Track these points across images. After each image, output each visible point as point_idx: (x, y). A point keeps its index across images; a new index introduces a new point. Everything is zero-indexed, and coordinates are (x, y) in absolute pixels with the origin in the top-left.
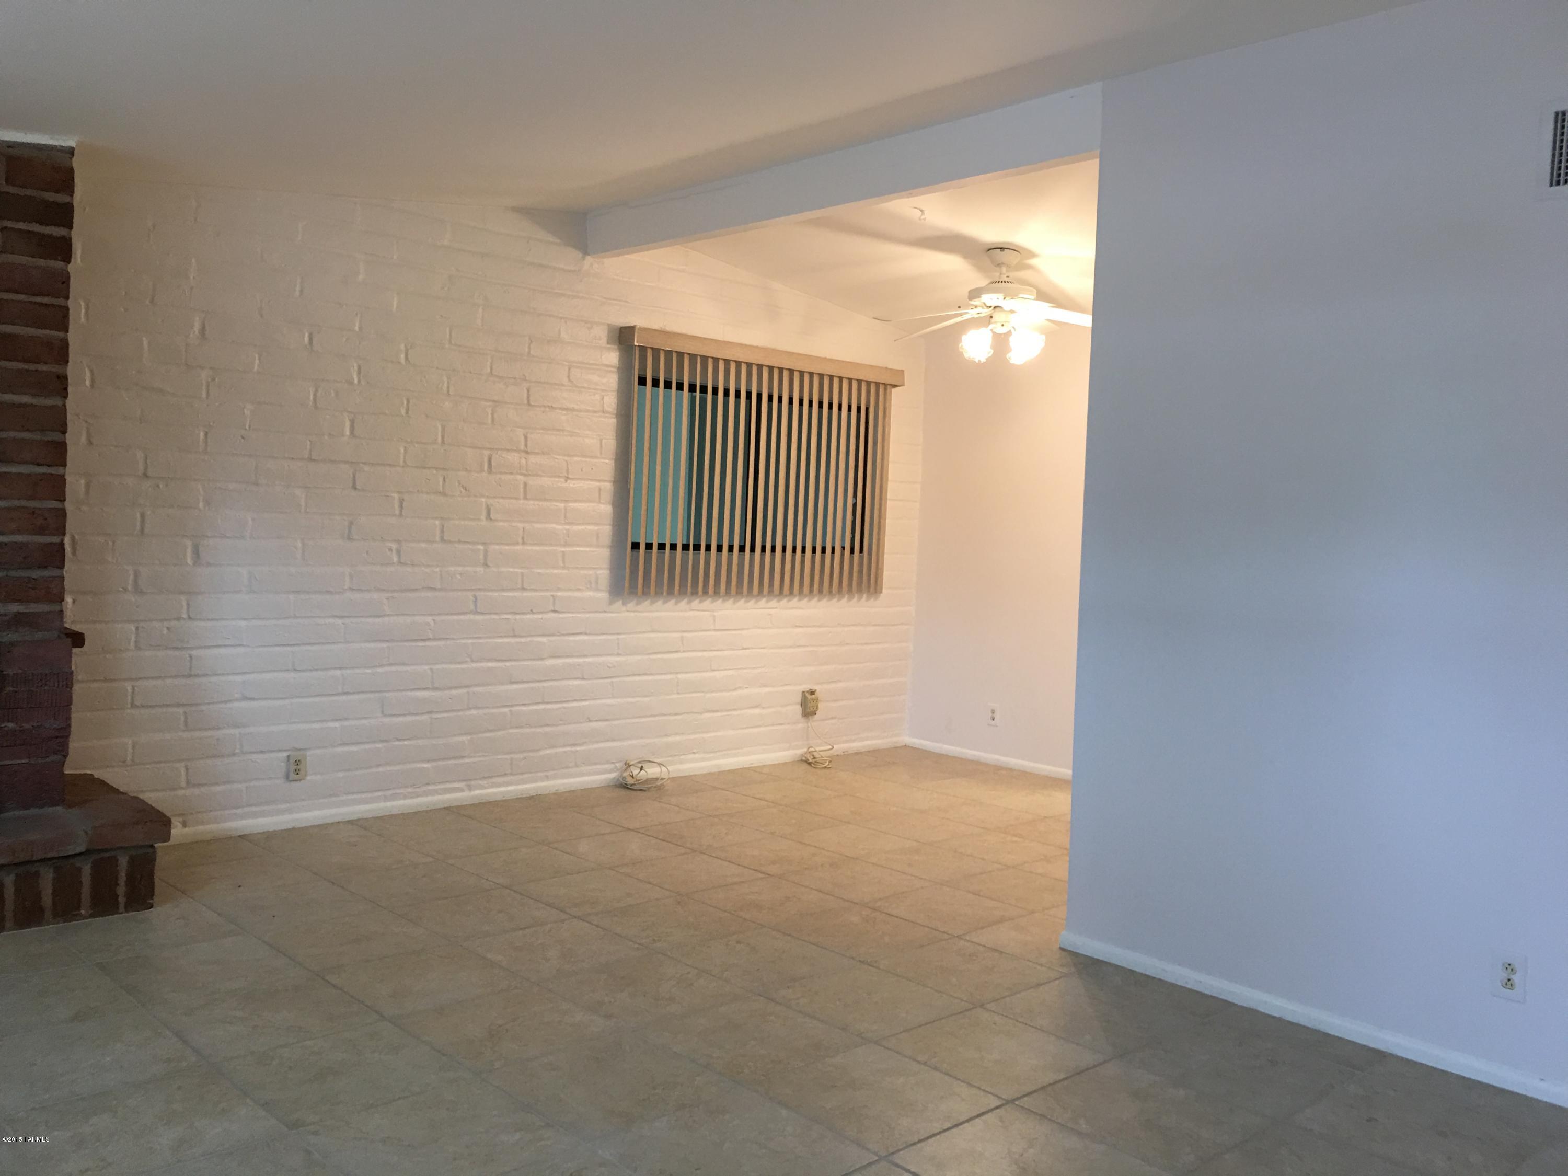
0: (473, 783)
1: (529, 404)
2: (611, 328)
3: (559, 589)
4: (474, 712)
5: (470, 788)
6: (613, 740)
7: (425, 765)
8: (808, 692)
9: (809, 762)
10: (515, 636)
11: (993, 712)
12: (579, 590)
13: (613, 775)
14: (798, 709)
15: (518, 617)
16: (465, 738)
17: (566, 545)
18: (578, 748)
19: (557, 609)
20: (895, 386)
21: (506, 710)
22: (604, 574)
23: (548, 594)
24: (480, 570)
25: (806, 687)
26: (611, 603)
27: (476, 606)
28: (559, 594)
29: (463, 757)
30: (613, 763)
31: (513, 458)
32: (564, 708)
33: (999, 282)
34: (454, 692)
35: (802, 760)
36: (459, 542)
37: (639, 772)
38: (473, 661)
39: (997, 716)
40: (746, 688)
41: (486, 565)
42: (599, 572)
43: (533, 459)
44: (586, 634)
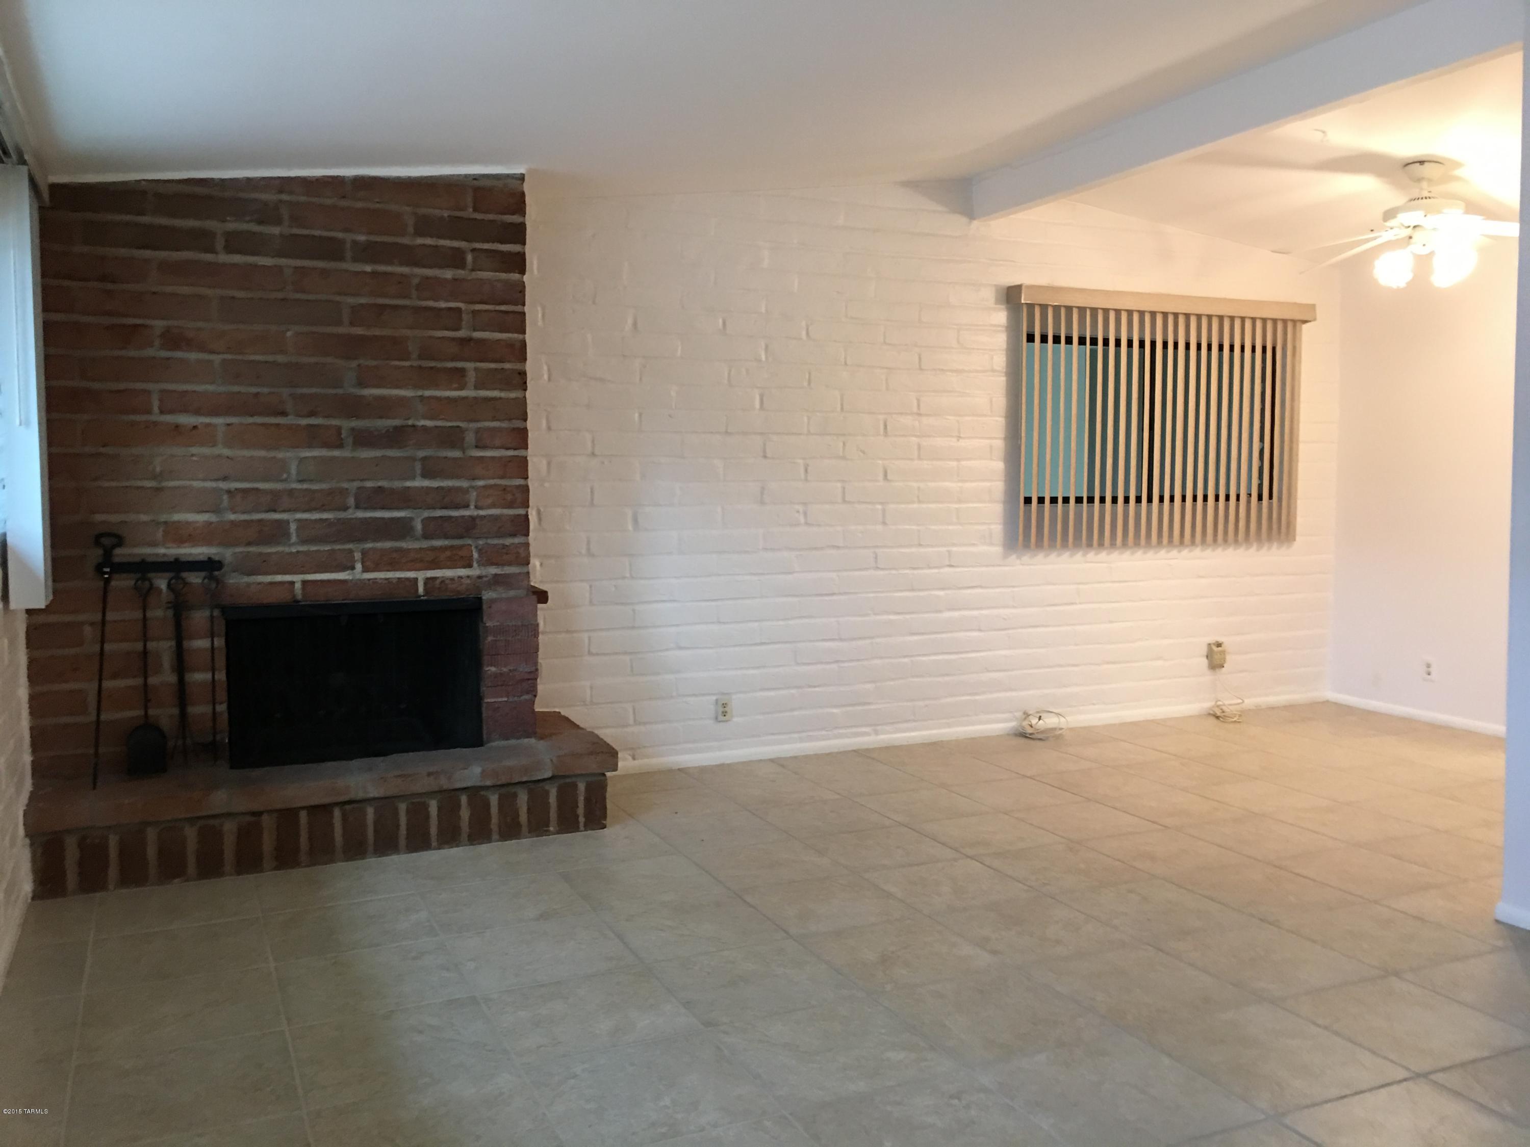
0: (879, 728)
1: (921, 369)
2: (998, 289)
3: (954, 545)
4: (878, 662)
5: (877, 733)
6: (1012, 690)
7: (835, 711)
8: (1214, 644)
9: (1217, 716)
10: (913, 590)
11: (1429, 666)
12: (974, 545)
13: (1013, 724)
14: (1205, 661)
15: (916, 572)
16: (869, 686)
17: (960, 501)
18: (977, 697)
19: (953, 564)
20: (1305, 322)
21: (906, 660)
22: (997, 529)
23: (944, 549)
24: (880, 528)
25: (1212, 639)
26: (1005, 556)
27: (876, 562)
28: (955, 549)
29: (869, 704)
30: (1011, 712)
31: (907, 420)
32: (963, 658)
33: (1418, 199)
34: (860, 643)
35: (1210, 714)
36: (859, 502)
37: (1038, 722)
38: (875, 614)
39: (1433, 669)
40: (1147, 640)
41: (884, 523)
42: (993, 527)
43: (925, 420)
44: (981, 587)
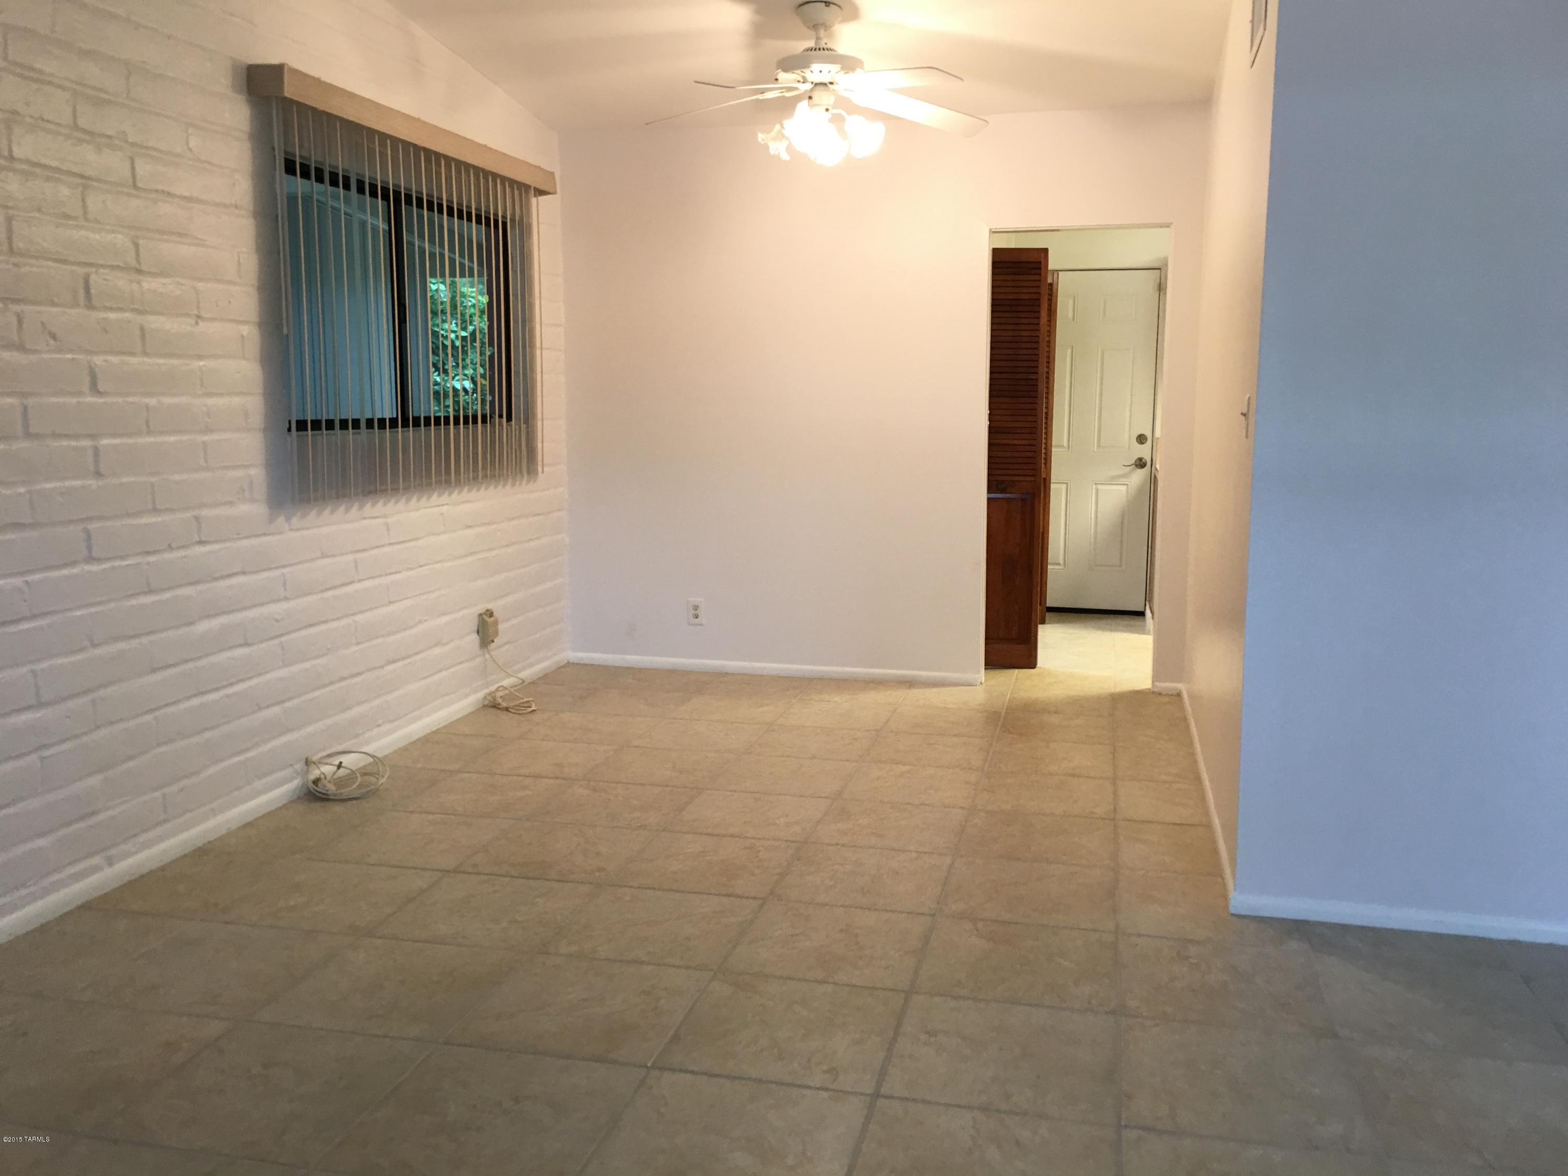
0: (113, 852)
1: (135, 186)
2: (235, 66)
3: (202, 505)
4: (104, 732)
5: (110, 862)
6: (290, 730)
7: (41, 842)
8: (485, 614)
9: (492, 705)
10: (150, 592)
11: (696, 608)
12: (231, 503)
13: (296, 783)
14: (475, 638)
15: (152, 559)
16: (94, 781)
17: (208, 430)
18: (249, 755)
19: (204, 539)
20: (540, 192)
21: (149, 718)
22: (258, 474)
23: (188, 515)
24: (93, 483)
25: (481, 608)
26: (271, 520)
27: (89, 549)
28: (205, 512)
29: (93, 813)
30: (292, 765)
31: (121, 282)
32: (228, 696)
33: (815, 49)
34: (71, 704)
35: (484, 706)
36: (55, 436)
37: (336, 772)
38: (94, 646)
39: (701, 612)
40: (426, 621)
41: (98, 474)
42: (252, 472)
43: (151, 284)
44: (244, 573)
